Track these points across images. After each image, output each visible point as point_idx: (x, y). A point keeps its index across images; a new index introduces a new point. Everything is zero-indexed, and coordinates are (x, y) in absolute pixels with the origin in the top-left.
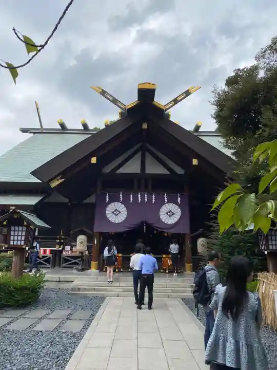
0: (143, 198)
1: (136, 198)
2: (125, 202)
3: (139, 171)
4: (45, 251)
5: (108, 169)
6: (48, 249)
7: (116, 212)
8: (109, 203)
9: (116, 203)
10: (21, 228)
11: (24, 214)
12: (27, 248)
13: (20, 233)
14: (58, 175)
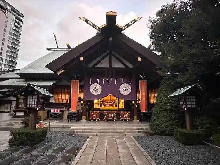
0: (110, 81)
1: (106, 81)
2: (101, 84)
3: (108, 66)
4: (57, 111)
5: (91, 65)
6: (59, 110)
7: (96, 89)
8: (92, 84)
9: (96, 84)
10: (34, 97)
11: (35, 88)
12: (38, 109)
13: (34, 100)
14: (61, 68)
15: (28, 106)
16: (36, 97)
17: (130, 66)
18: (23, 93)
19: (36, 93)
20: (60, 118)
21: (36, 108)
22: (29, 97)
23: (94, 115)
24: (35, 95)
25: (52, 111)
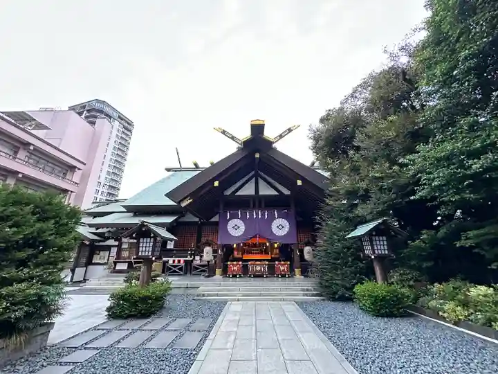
0: (257, 214)
1: (251, 215)
2: (243, 219)
3: (253, 193)
4: (179, 261)
5: (228, 192)
6: (182, 259)
7: (236, 227)
8: (230, 219)
9: (236, 220)
10: (149, 240)
11: (152, 227)
12: (154, 259)
13: (148, 245)
14: (187, 197)
15: (140, 254)
16: (152, 240)
17: (286, 192)
18: (134, 236)
19: (152, 235)
20: (181, 273)
21: (151, 257)
22: (141, 240)
23: (235, 268)
24: (151, 238)
25: (171, 262)
